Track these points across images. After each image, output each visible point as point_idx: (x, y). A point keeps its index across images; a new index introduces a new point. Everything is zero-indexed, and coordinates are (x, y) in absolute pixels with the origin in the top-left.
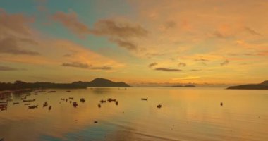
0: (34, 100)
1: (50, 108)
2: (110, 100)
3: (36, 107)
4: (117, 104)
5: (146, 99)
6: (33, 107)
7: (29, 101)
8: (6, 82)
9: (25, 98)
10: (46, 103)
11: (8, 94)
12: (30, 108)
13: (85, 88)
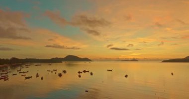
0: (27, 72)
1: (42, 78)
2: (85, 71)
3: (31, 77)
4: (91, 74)
5: (111, 71)
6: (29, 78)
7: (24, 72)
8: (5, 59)
9: (20, 70)
10: (37, 74)
11: (7, 67)
12: (27, 78)
13: (61, 62)
